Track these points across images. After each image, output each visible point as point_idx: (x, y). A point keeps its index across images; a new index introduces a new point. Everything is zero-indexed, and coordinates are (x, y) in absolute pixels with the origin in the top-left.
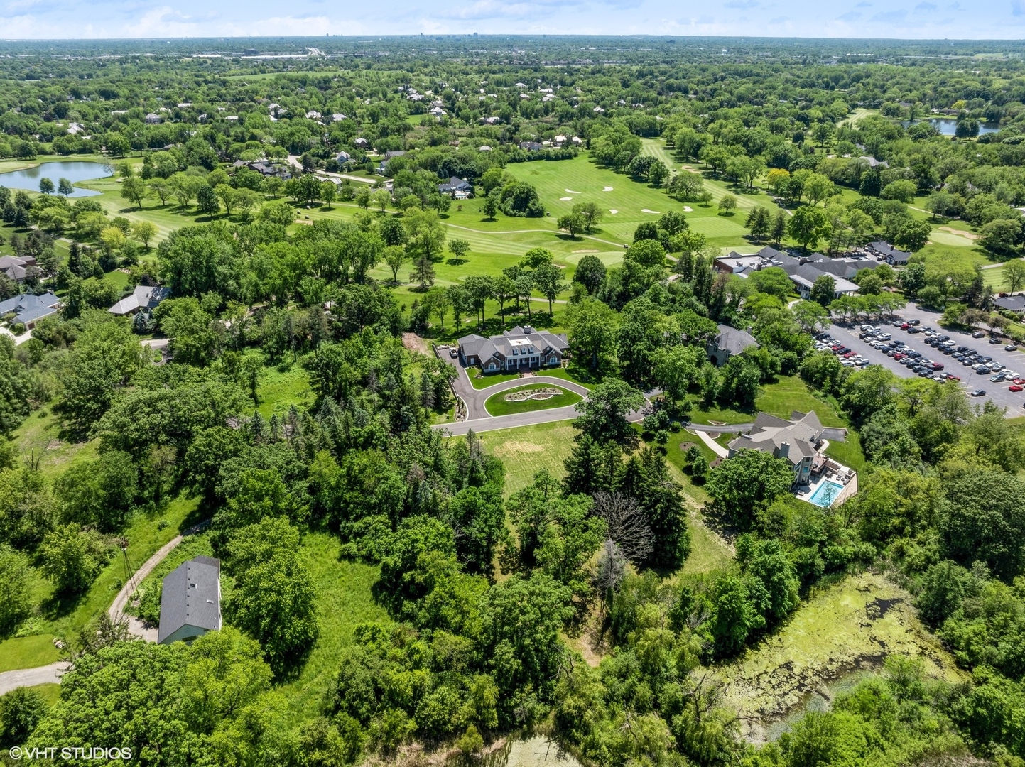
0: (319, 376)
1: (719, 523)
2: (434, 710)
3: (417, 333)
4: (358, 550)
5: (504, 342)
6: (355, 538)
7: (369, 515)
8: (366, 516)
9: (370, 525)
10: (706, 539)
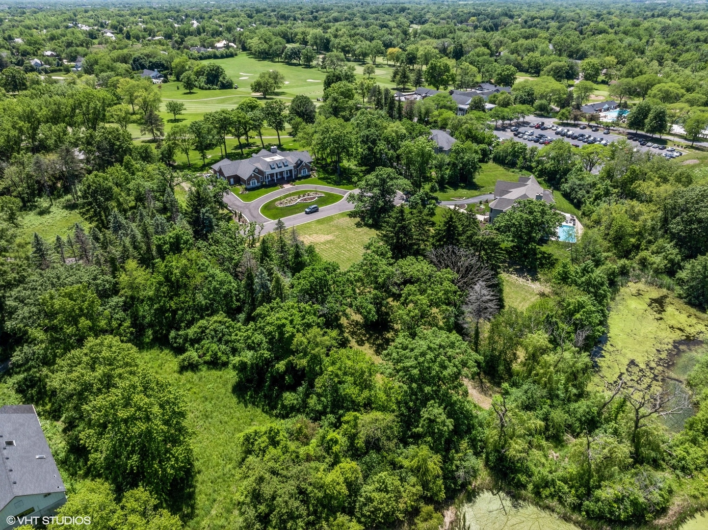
0: (90, 204)
2: (382, 503)
4: (200, 357)
5: (259, 160)
6: (192, 345)
7: (202, 318)
8: (198, 320)
9: (206, 328)
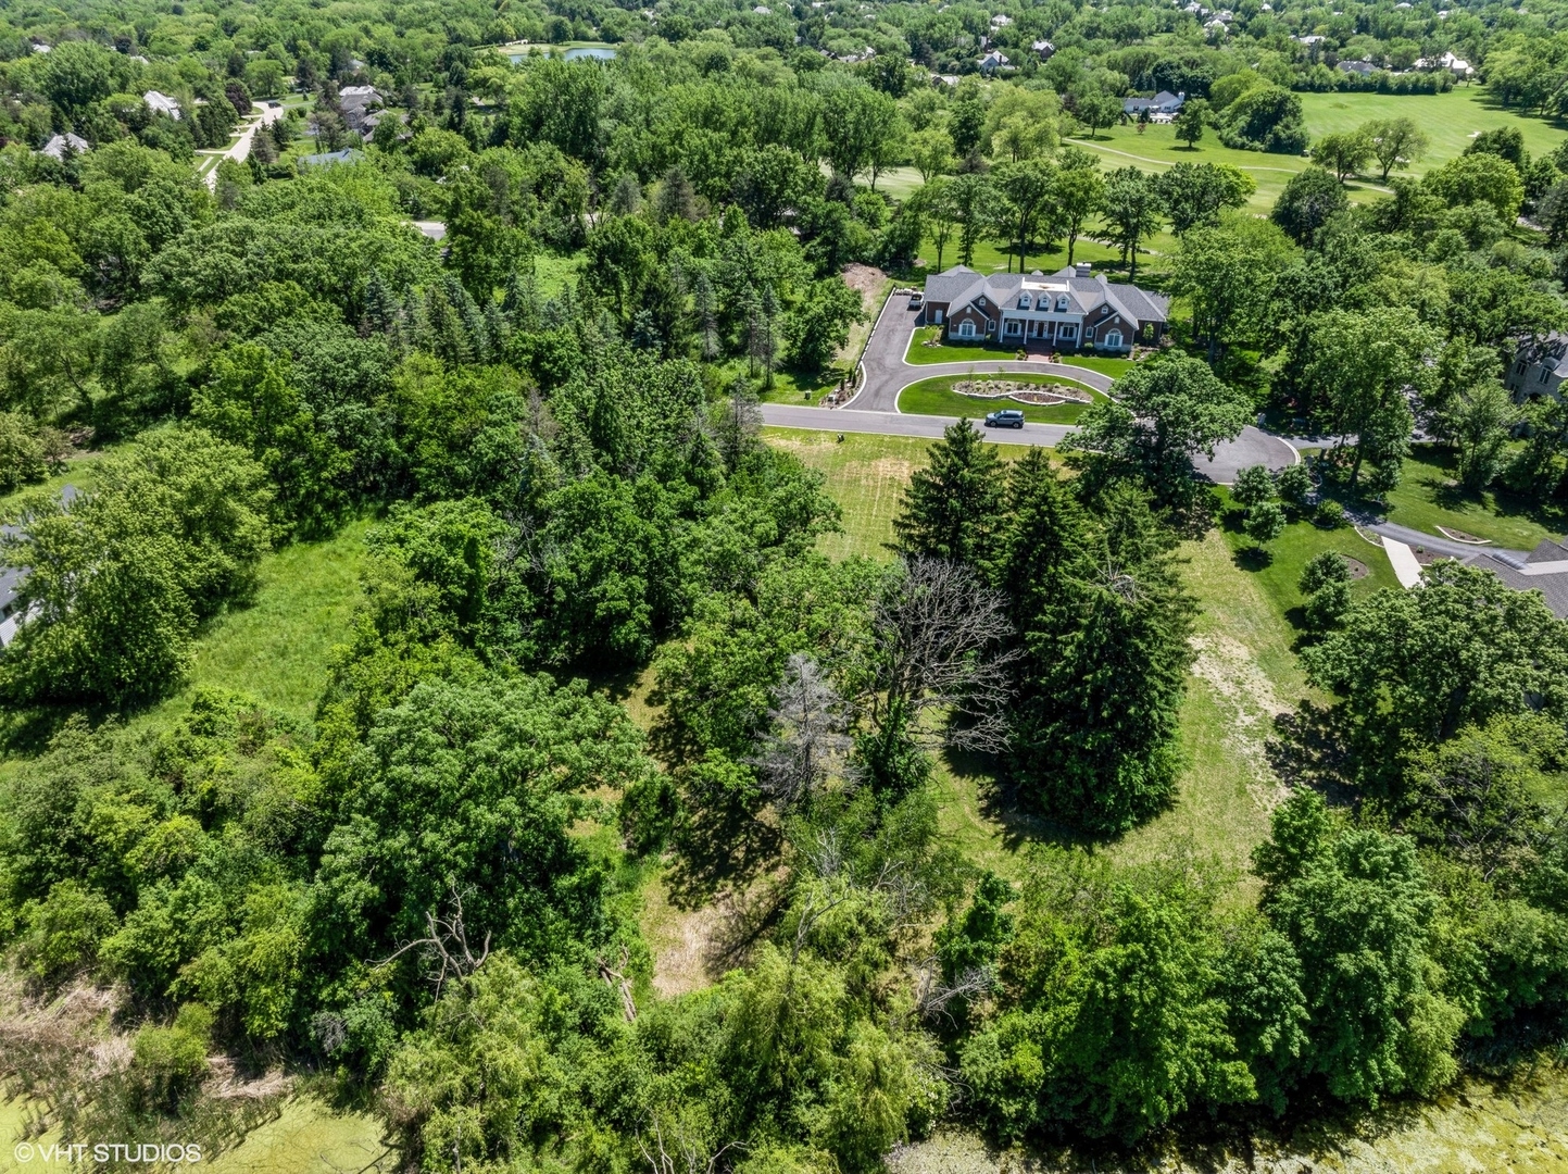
1: (1315, 766)
3: (884, 270)
5: (1014, 283)
10: (1241, 792)
